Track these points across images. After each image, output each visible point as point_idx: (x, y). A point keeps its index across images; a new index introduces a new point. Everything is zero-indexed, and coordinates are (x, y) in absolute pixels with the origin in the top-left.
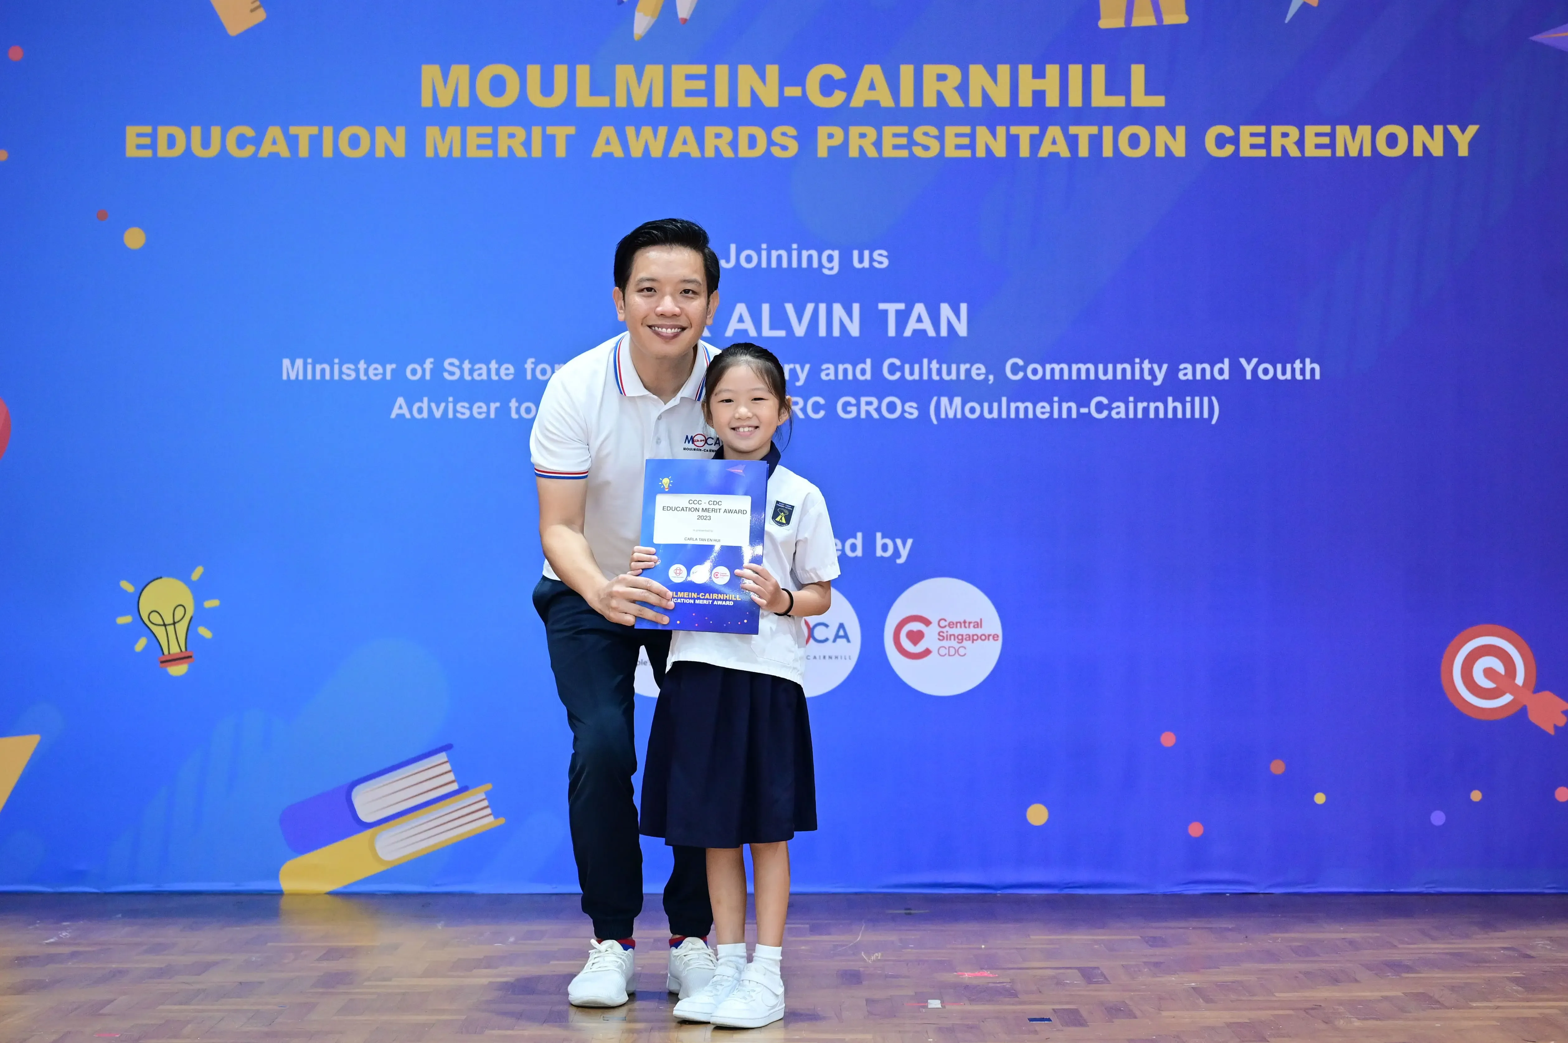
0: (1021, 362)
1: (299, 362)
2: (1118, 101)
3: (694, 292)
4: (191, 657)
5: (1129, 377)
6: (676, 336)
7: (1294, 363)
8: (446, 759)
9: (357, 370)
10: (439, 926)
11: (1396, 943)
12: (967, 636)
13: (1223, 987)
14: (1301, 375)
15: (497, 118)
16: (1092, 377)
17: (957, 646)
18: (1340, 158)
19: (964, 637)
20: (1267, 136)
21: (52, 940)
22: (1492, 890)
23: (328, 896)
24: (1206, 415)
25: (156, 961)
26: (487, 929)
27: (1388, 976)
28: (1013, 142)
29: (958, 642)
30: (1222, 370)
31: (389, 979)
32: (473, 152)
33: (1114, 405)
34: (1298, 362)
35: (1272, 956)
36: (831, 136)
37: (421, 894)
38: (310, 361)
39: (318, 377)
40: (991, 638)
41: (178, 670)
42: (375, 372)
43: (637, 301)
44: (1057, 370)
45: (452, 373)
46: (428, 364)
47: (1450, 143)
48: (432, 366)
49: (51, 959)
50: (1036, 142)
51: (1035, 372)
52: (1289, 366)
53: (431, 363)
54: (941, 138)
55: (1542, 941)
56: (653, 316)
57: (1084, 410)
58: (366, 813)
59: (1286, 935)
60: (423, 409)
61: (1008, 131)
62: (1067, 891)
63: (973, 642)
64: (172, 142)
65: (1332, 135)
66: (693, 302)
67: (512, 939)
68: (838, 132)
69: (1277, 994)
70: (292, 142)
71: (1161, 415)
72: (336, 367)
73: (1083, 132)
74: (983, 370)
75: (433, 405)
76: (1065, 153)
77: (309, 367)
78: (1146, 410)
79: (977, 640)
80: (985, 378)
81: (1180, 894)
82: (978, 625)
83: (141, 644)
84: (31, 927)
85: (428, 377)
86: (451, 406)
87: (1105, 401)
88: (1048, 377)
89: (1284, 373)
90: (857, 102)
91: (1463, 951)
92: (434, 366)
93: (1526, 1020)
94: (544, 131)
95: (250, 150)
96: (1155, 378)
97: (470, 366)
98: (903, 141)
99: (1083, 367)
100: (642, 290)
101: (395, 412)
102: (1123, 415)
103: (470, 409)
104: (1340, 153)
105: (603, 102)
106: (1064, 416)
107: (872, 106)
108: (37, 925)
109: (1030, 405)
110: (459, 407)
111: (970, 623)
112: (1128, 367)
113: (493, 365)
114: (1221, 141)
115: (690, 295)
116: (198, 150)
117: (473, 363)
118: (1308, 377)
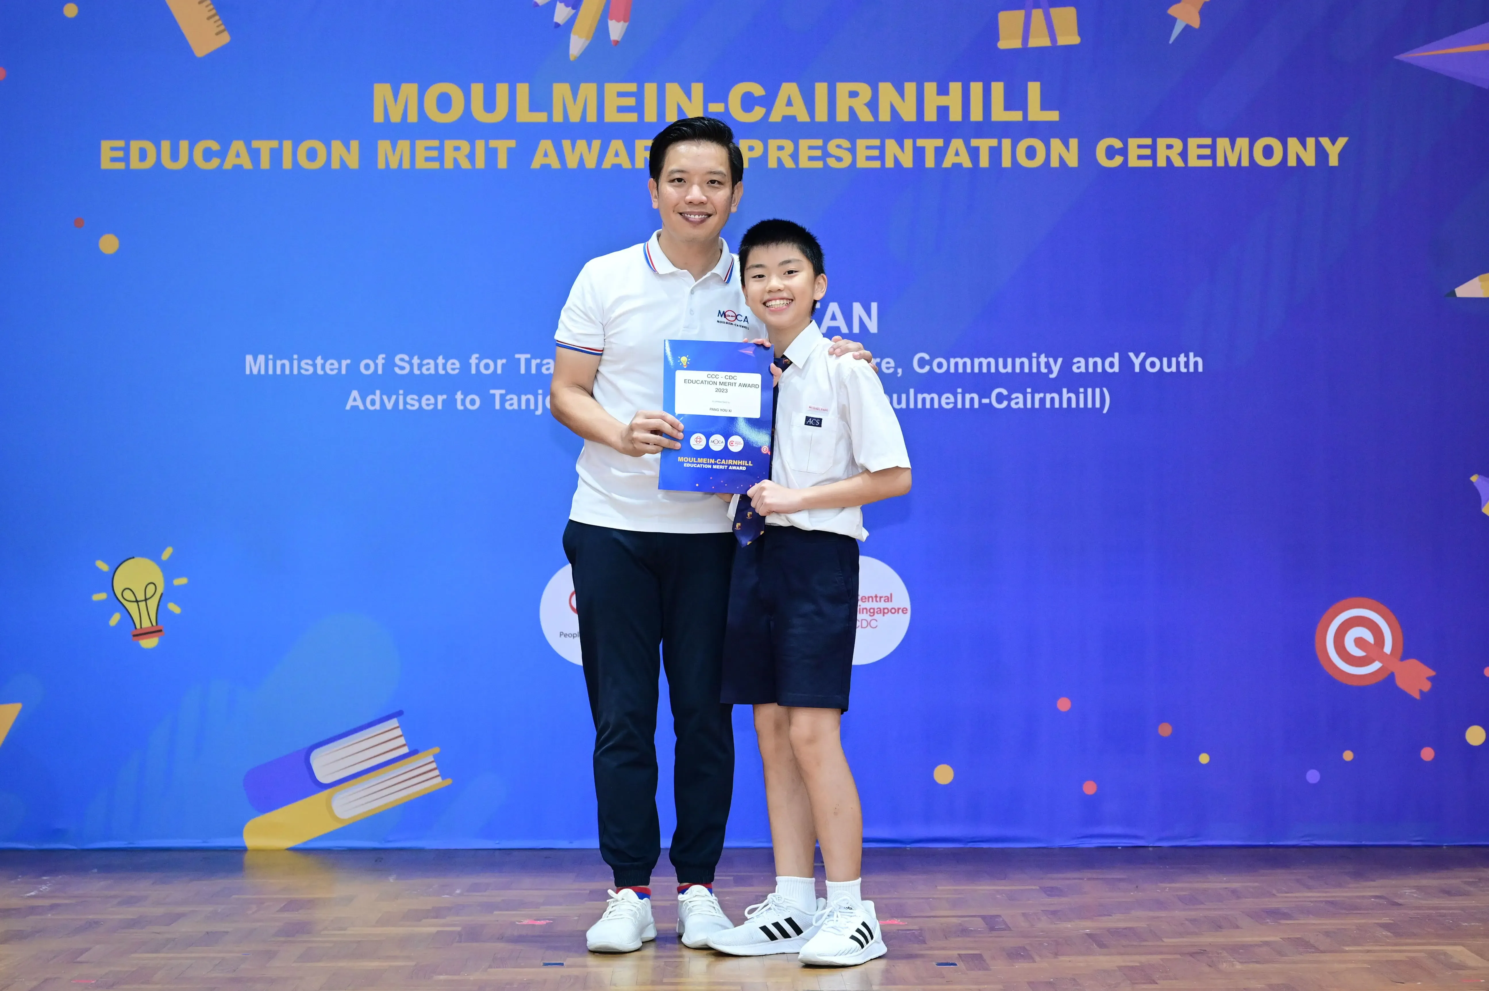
0: (927, 357)
1: (261, 358)
2: (1016, 116)
3: (719, 183)
4: (160, 631)
5: (1026, 370)
6: (702, 221)
7: (1179, 357)
8: (397, 725)
9: (315, 366)
10: (391, 879)
11: (1274, 892)
12: (879, 610)
13: (1116, 933)
14: (1185, 367)
15: (443, 132)
16: (993, 370)
17: (869, 618)
18: (1221, 168)
19: (876, 610)
20: (1153, 147)
21: (33, 893)
22: (1363, 843)
23: (287, 851)
24: (1098, 405)
25: (130, 913)
26: (435, 882)
27: (1268, 922)
28: (919, 153)
29: (870, 615)
30: (1113, 364)
31: (345, 929)
32: (421, 164)
33: (1013, 396)
34: (1182, 355)
35: (1161, 905)
36: (751, 149)
37: (375, 850)
38: (271, 357)
39: (278, 372)
40: (900, 611)
41: (149, 643)
42: (331, 367)
43: (669, 190)
44: (961, 364)
45: (402, 368)
46: (381, 360)
47: (1321, 154)
48: (383, 361)
49: (33, 910)
50: (940, 153)
51: (940, 365)
52: (1174, 360)
53: (383, 358)
54: (853, 151)
55: (1408, 890)
56: (682, 204)
57: (985, 401)
58: (323, 775)
59: (1173, 885)
60: (376, 400)
61: (914, 143)
62: (970, 845)
63: (884, 615)
64: (143, 155)
65: (1213, 147)
66: (719, 191)
67: (458, 891)
68: (758, 145)
69: (1165, 940)
70: (255, 155)
71: (1057, 405)
72: (295, 363)
73: (984, 145)
74: (892, 364)
75: (385, 398)
76: (967, 163)
77: (271, 363)
78: (1042, 401)
79: (887, 613)
80: (894, 371)
81: (1074, 847)
82: (889, 599)
83: (115, 619)
84: (13, 882)
85: (380, 372)
86: (401, 398)
87: (1005, 392)
88: (952, 370)
89: (1169, 366)
90: (776, 117)
91: (1337, 899)
92: (385, 361)
93: (1396, 963)
94: (487, 144)
95: (215, 163)
96: (1051, 371)
97: (419, 361)
98: (818, 153)
99: (985, 362)
100: (673, 181)
101: (350, 404)
102: (1021, 405)
103: (419, 401)
104: (1220, 163)
105: (541, 117)
106: (967, 406)
107: (789, 120)
108: (19, 880)
109: (935, 396)
110: (408, 399)
111: (881, 597)
112: (1026, 361)
113: (441, 360)
114: (1111, 153)
115: (716, 185)
116: (168, 163)
117: (421, 358)
118: (1192, 370)
